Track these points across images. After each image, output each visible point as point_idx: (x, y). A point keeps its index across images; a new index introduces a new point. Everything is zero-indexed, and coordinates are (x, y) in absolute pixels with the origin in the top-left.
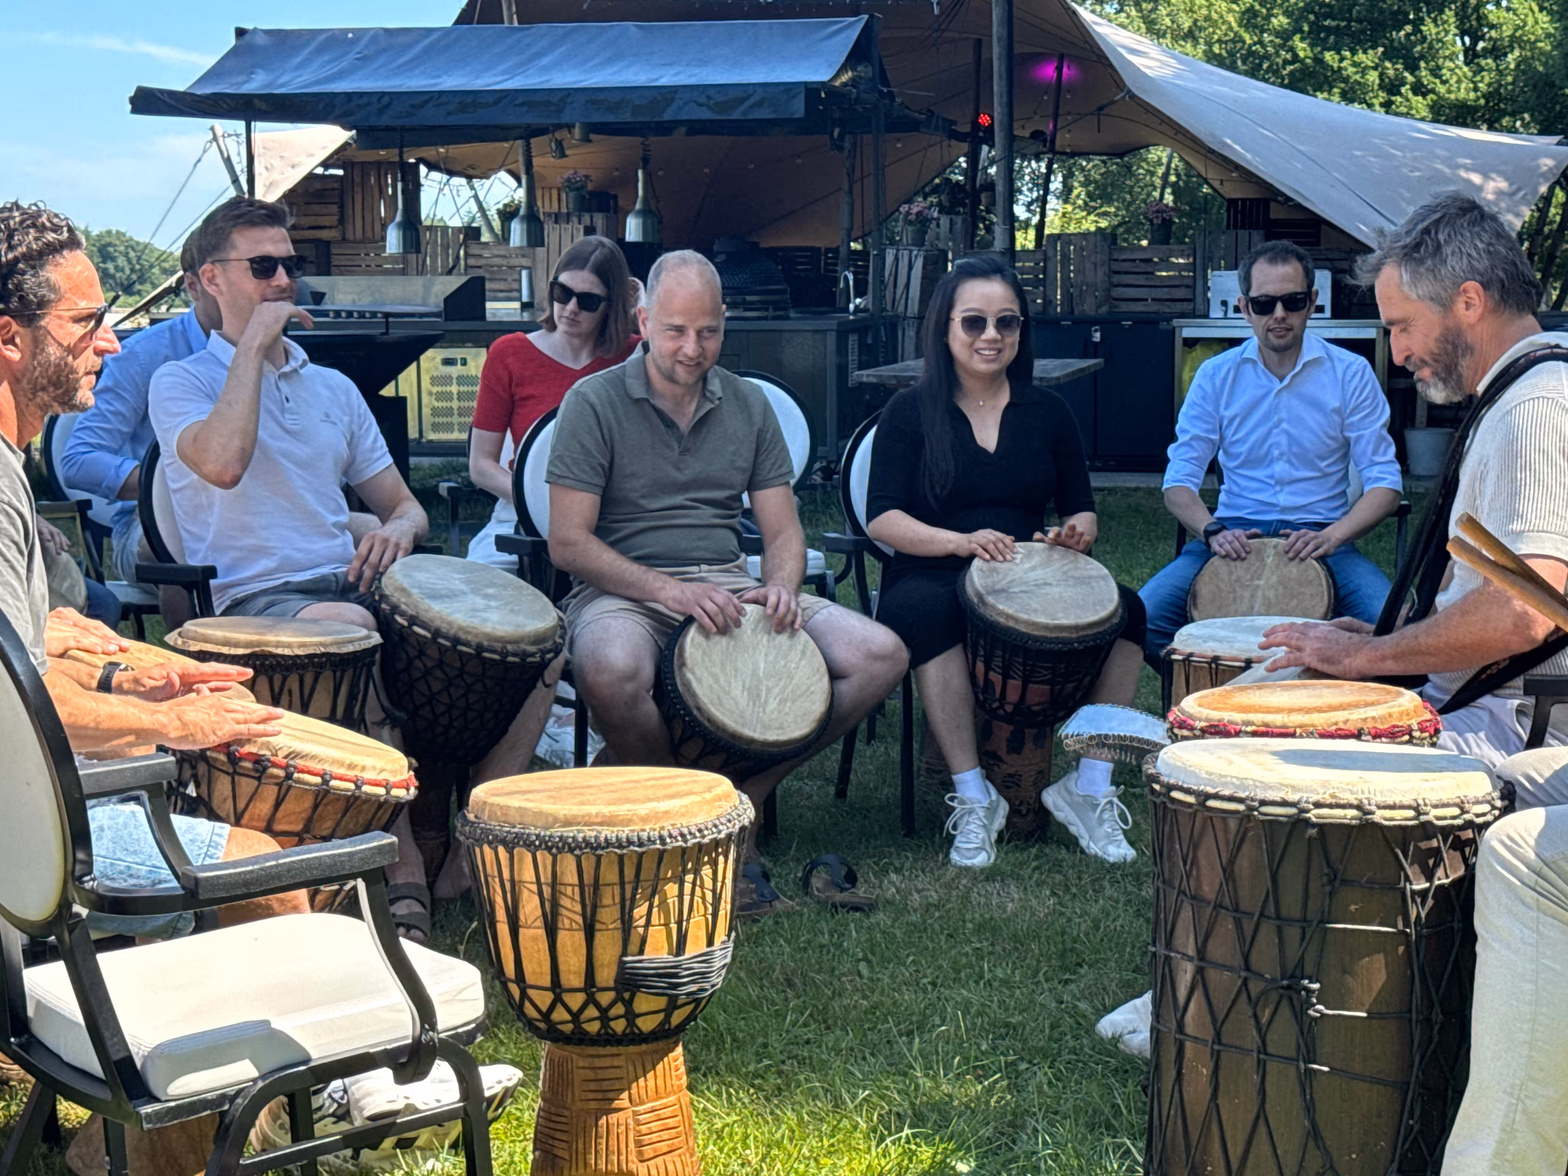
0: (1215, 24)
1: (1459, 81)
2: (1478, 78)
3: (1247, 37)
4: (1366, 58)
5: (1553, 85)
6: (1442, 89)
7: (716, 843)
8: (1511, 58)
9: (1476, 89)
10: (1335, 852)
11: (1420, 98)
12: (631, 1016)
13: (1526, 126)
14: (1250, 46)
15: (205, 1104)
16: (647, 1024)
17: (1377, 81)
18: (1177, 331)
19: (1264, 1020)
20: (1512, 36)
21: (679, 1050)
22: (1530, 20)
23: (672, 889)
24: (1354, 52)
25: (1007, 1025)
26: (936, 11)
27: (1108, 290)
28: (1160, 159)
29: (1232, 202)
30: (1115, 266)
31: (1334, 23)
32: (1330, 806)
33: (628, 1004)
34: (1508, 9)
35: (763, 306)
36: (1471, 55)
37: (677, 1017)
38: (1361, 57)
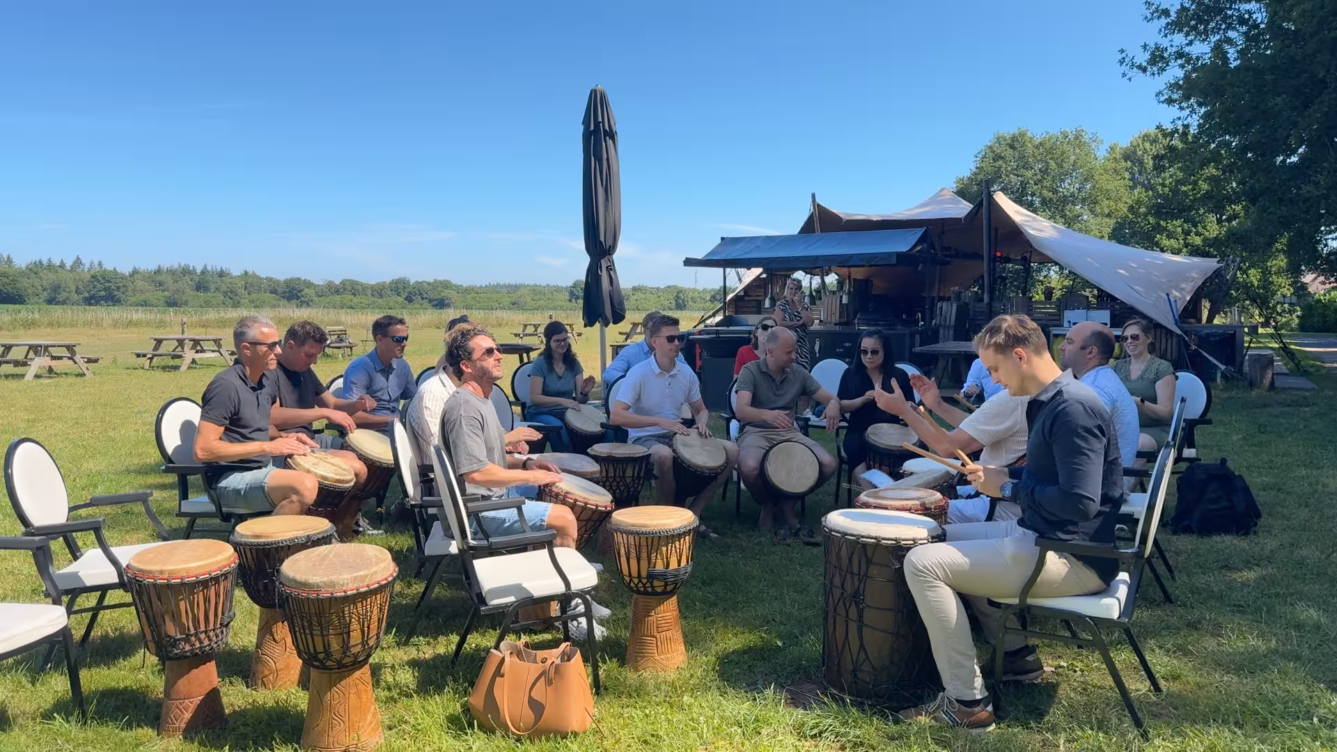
1: (1214, 231)
2: (1222, 229)
3: (1130, 216)
4: (1177, 223)
7: (684, 533)
9: (1220, 234)
10: (869, 553)
12: (652, 587)
15: (501, 608)
16: (659, 590)
19: (847, 607)
21: (675, 597)
23: (664, 549)
24: (1172, 221)
31: (1165, 210)
32: (866, 538)
33: (651, 583)
35: (884, 326)
37: (669, 588)
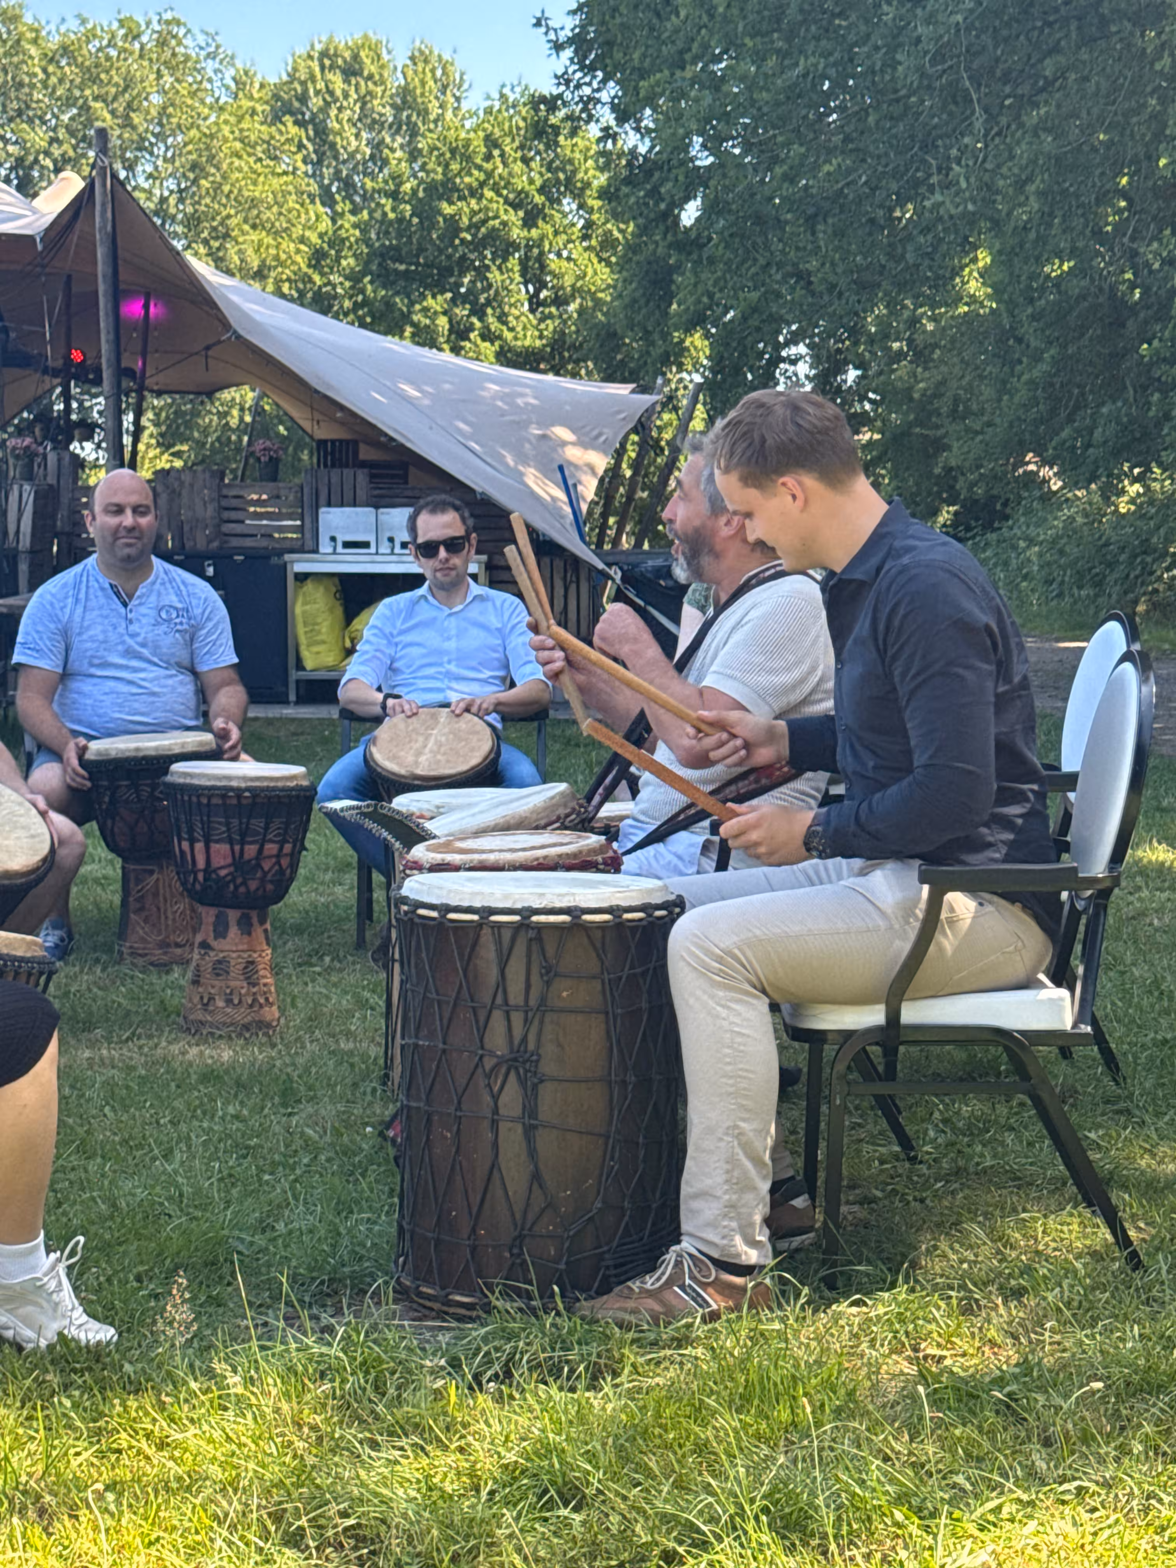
0: (282, 264)
1: (525, 328)
2: (542, 326)
4: (435, 303)
5: (615, 334)
6: (508, 335)
8: (573, 307)
9: (541, 337)
11: (488, 344)
13: (589, 373)
14: (320, 287)
17: (447, 327)
18: (289, 567)
19: (496, 1089)
20: (573, 286)
22: (590, 271)
24: (423, 297)
25: (248, 1147)
26: (40, 247)
27: (219, 526)
28: (233, 399)
29: (322, 443)
30: (224, 503)
31: (402, 267)
34: (569, 259)
36: (535, 303)
38: (430, 302)
